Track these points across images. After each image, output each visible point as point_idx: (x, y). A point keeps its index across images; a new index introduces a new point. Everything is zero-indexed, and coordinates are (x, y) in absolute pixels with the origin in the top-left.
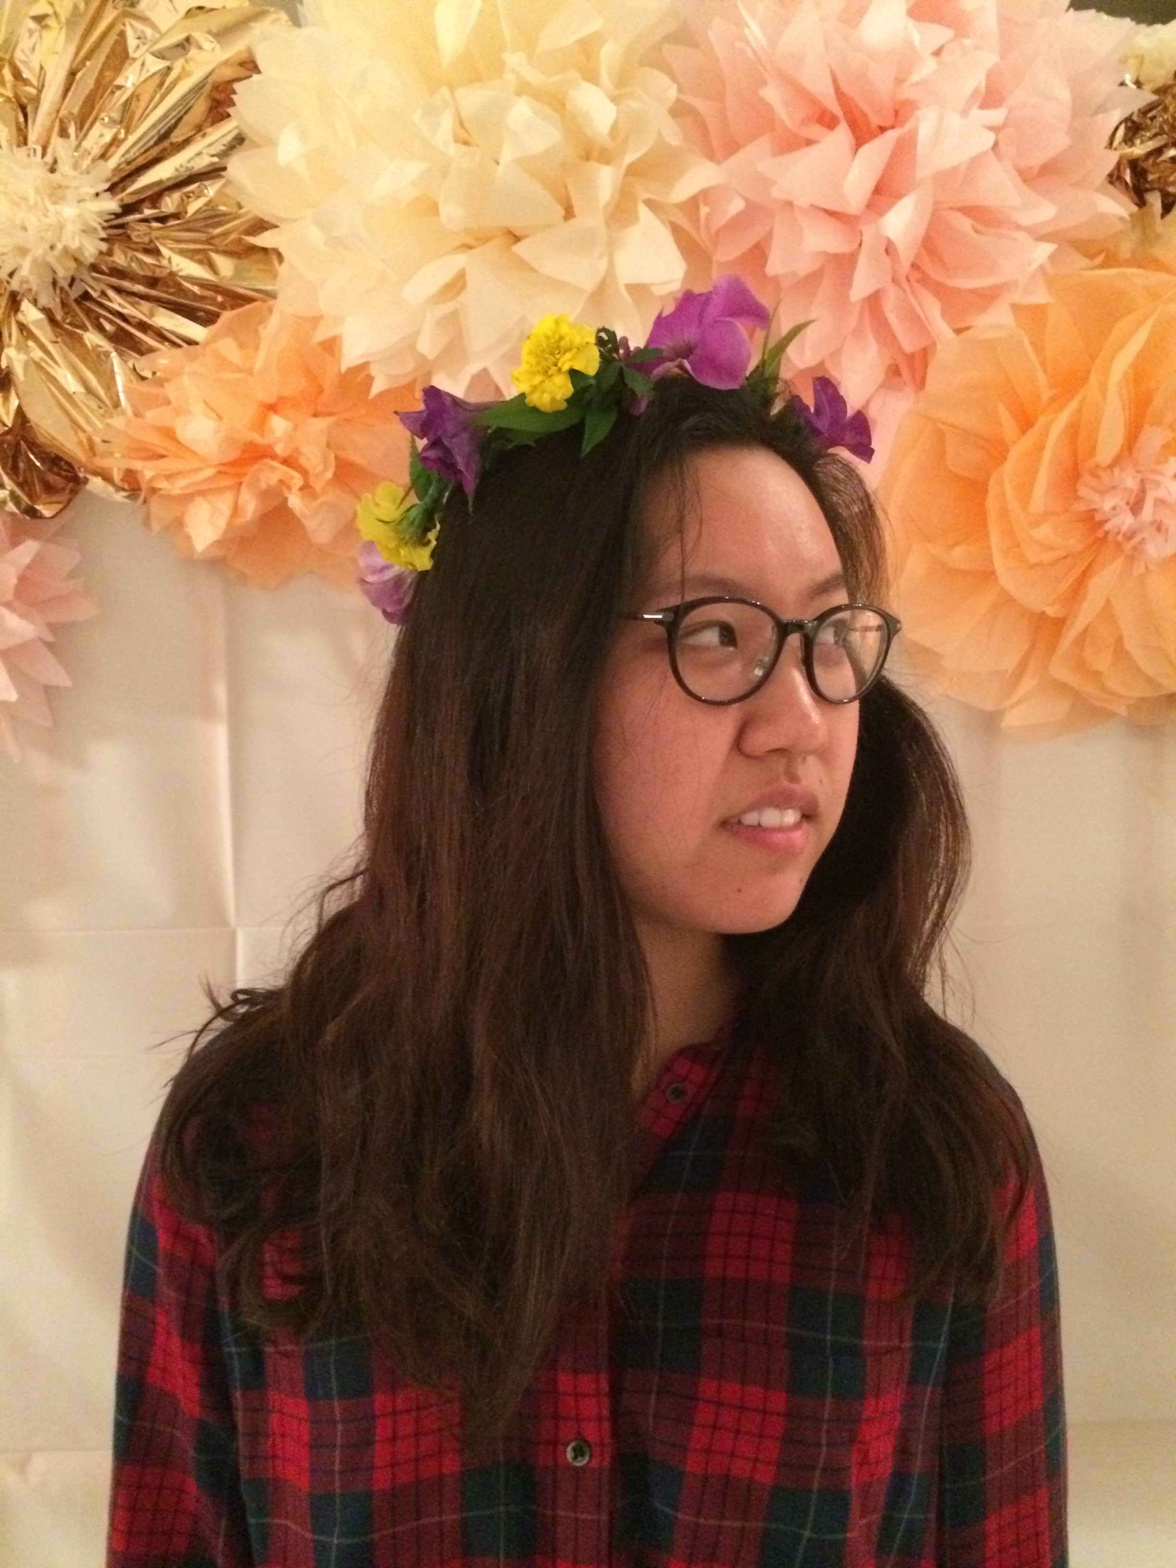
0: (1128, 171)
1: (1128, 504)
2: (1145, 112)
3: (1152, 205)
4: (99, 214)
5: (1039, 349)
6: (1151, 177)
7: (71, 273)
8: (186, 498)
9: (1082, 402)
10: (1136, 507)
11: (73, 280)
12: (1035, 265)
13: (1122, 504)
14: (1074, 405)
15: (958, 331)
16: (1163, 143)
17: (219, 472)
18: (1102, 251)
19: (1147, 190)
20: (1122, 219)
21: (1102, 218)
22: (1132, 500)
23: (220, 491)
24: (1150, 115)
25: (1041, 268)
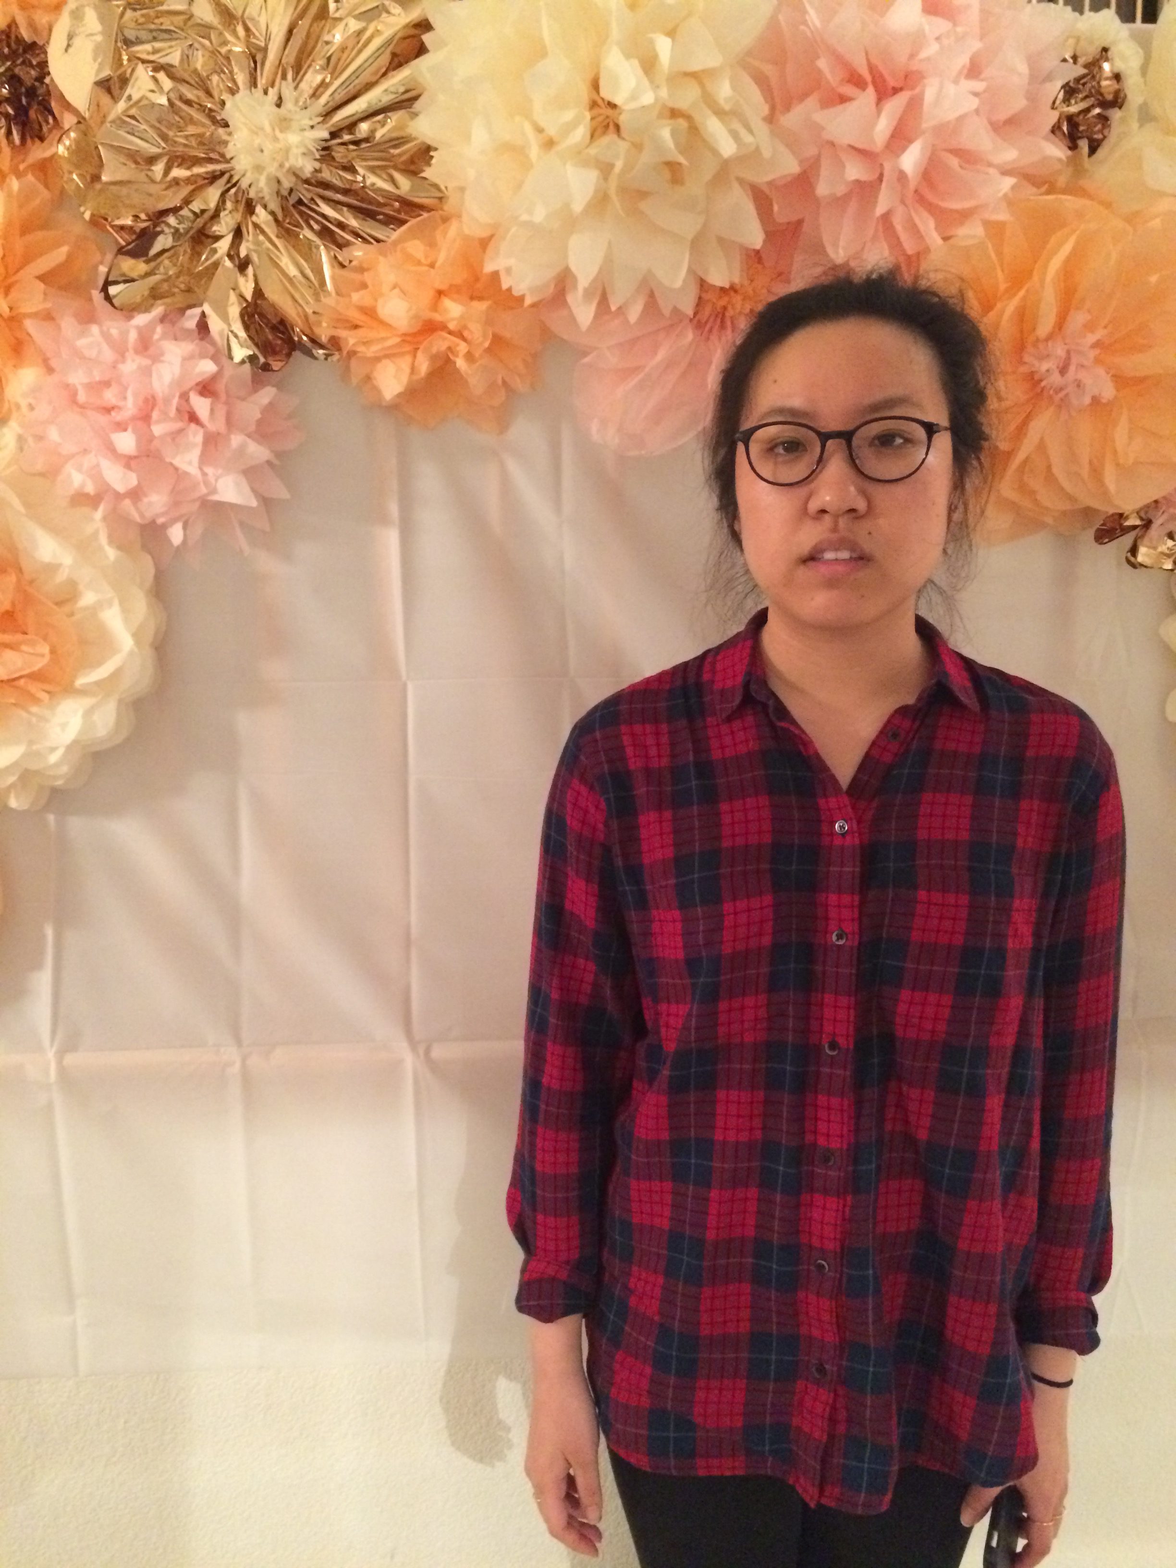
0: (1065, 123)
1: (1058, 367)
2: (1078, 80)
3: (1082, 148)
4: (315, 140)
5: (999, 254)
6: (1081, 128)
7: (292, 185)
8: (377, 359)
9: (1027, 291)
10: (1063, 371)
11: (291, 190)
12: (1001, 194)
13: (1054, 367)
14: (1022, 293)
15: (946, 239)
16: (1091, 103)
17: (403, 341)
18: (1046, 182)
19: (1080, 138)
20: (1060, 160)
21: (1046, 159)
22: (1061, 365)
23: (402, 354)
24: (1082, 82)
25: (1005, 195)
